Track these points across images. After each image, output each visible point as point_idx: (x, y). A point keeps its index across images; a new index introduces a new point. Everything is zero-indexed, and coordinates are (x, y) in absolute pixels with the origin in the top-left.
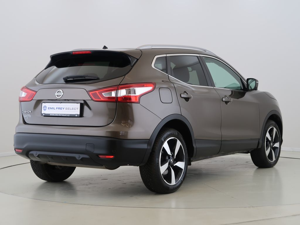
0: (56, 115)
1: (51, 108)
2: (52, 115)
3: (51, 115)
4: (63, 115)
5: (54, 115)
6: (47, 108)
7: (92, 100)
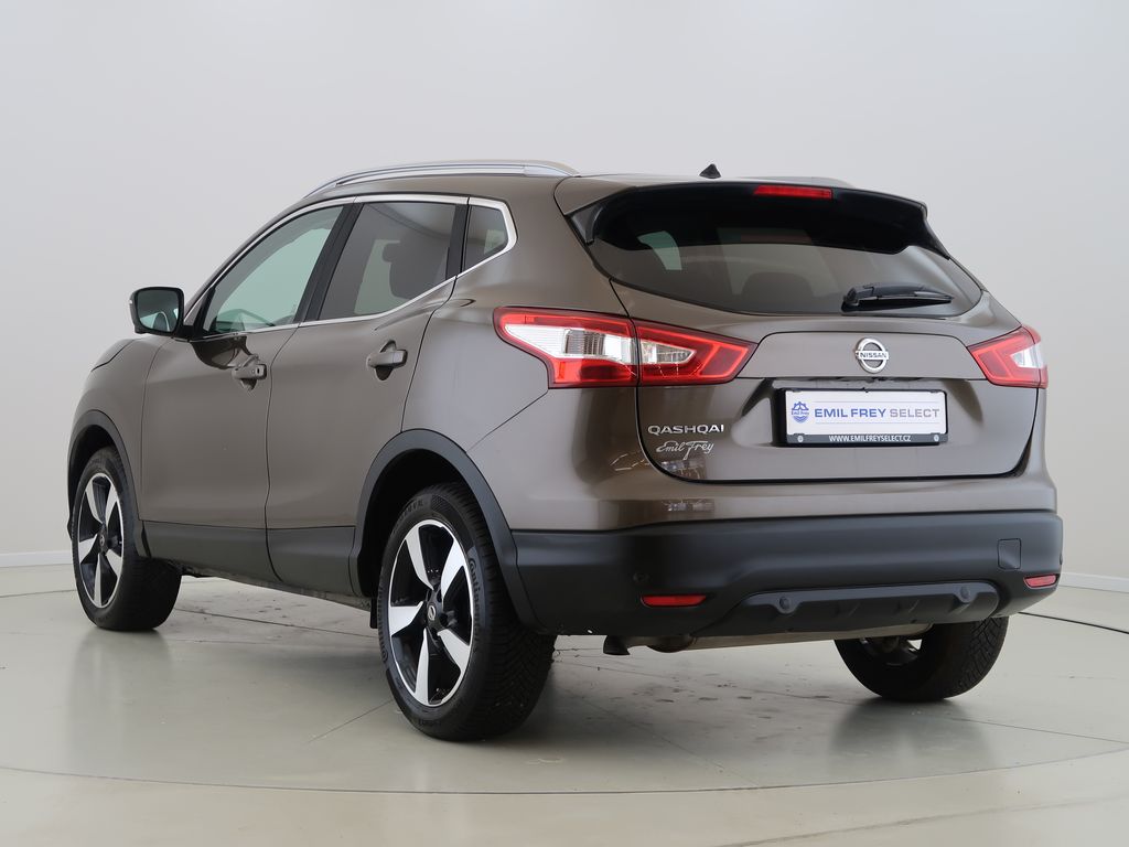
0: (857, 439)
1: (826, 410)
2: (839, 440)
3: (832, 440)
4: (885, 440)
5: (846, 439)
6: (812, 413)
7: (987, 379)
